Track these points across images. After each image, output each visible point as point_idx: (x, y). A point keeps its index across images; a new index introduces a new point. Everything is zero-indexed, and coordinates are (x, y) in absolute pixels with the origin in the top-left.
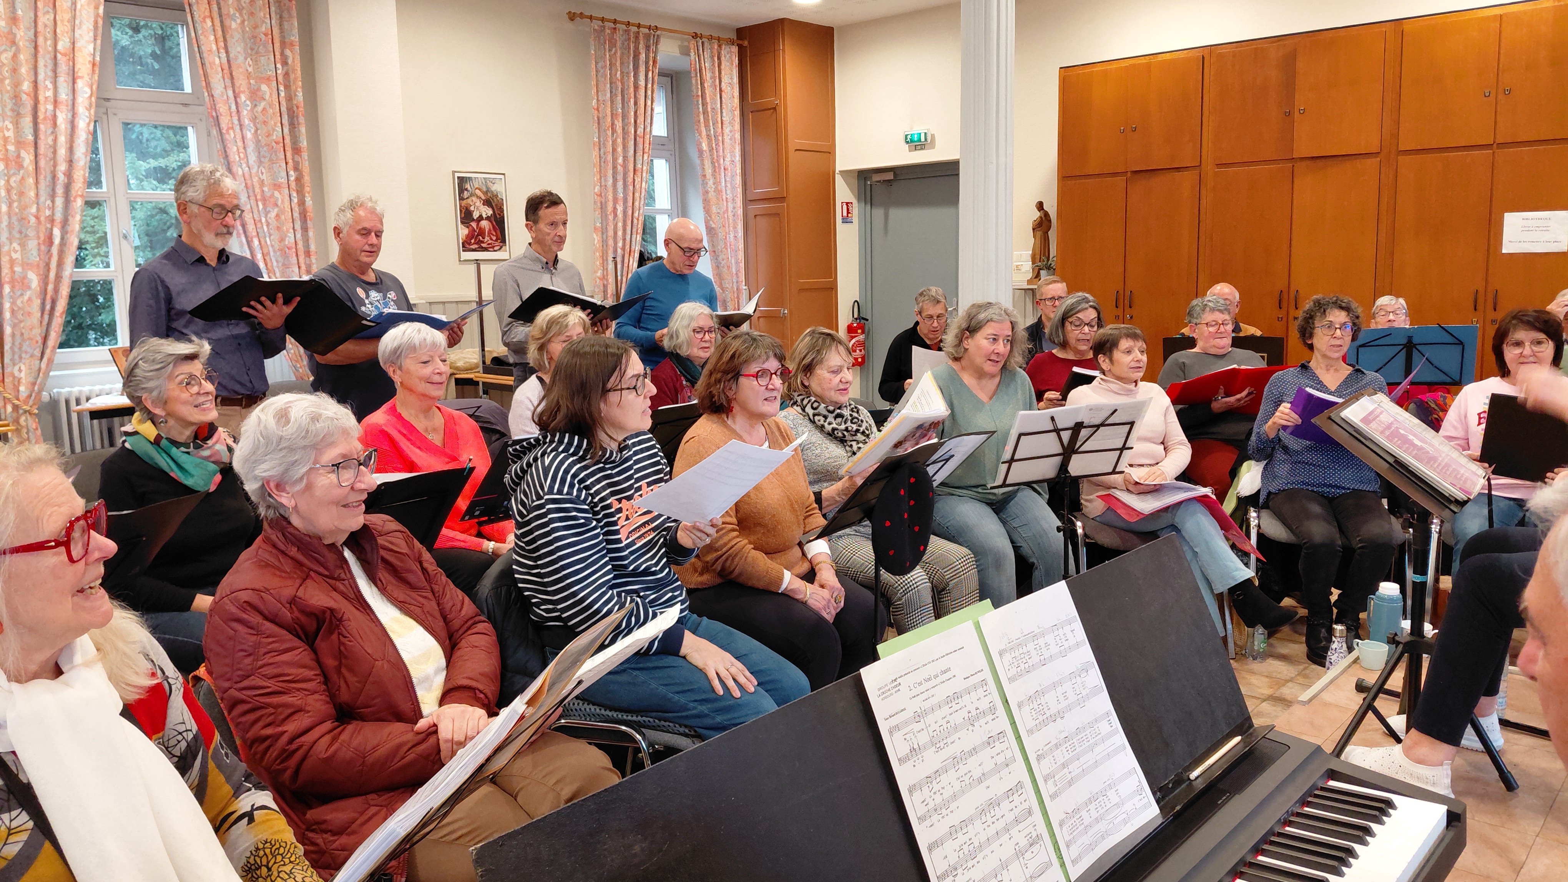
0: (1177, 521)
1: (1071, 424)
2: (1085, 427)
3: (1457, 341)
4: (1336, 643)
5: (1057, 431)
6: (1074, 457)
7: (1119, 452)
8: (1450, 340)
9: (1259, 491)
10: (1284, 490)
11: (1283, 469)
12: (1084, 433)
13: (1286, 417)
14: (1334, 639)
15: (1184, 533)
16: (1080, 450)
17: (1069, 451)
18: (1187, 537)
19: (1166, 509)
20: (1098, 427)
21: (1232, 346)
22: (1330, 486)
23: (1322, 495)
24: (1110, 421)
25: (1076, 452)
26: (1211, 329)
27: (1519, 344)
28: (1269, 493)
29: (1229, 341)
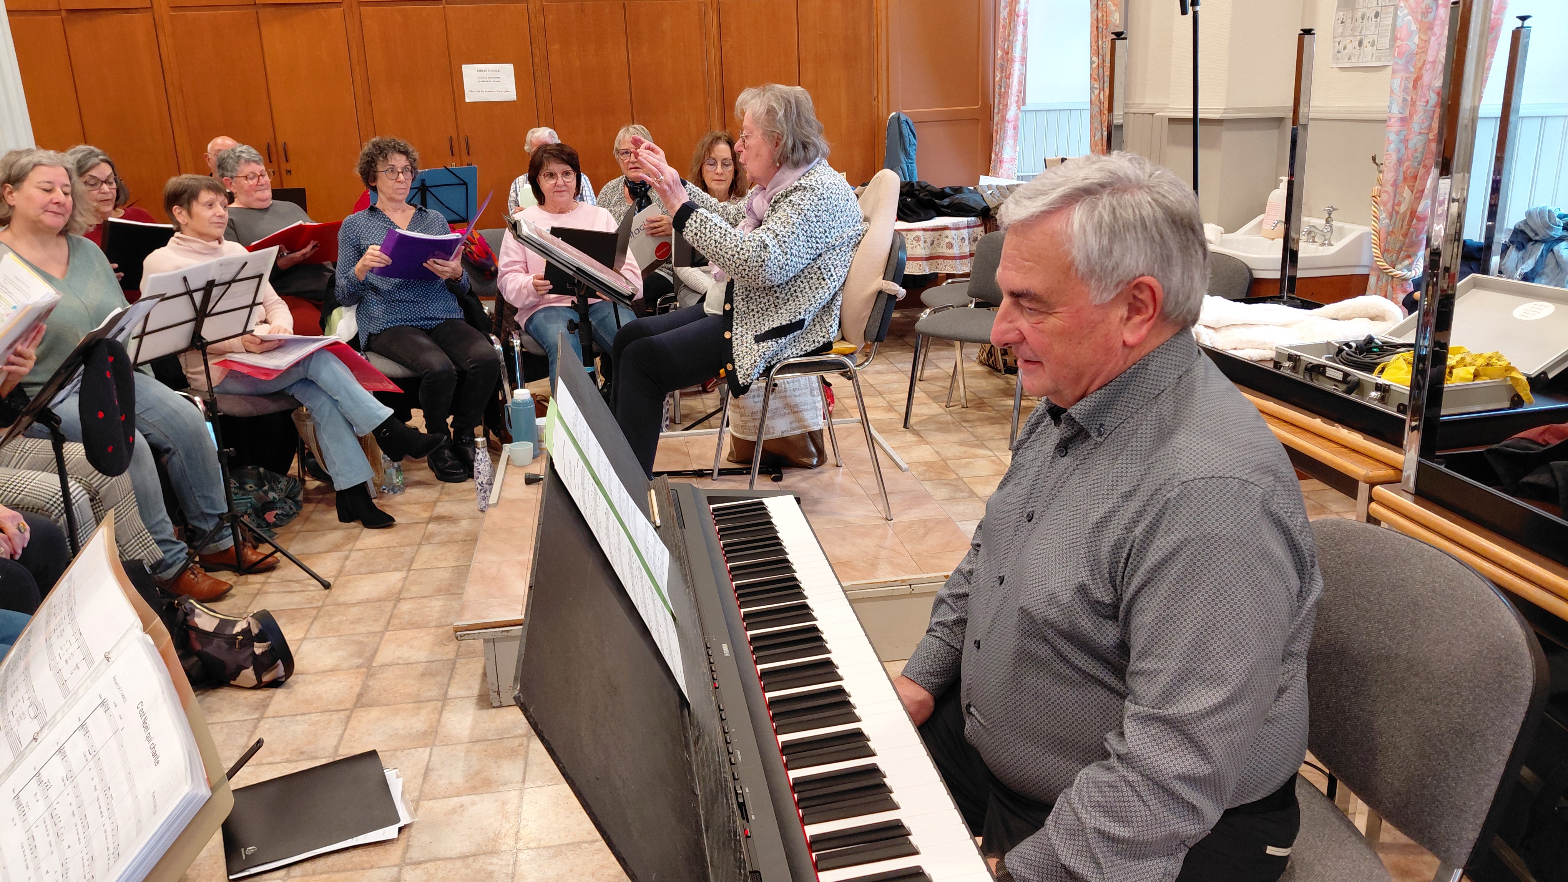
0: (311, 374)
1: (202, 283)
2: (217, 285)
3: (461, 182)
4: (481, 454)
5: (189, 293)
6: (207, 322)
7: (248, 309)
8: (457, 181)
9: (357, 335)
10: (386, 329)
11: (377, 309)
12: (216, 292)
13: (378, 259)
14: (477, 450)
15: (320, 384)
16: (214, 311)
17: (201, 314)
18: (324, 388)
19: (297, 364)
20: (229, 283)
21: (273, 198)
22: (427, 319)
23: (422, 329)
24: (238, 278)
25: (210, 315)
26: (251, 182)
27: (552, 175)
28: (370, 335)
29: (268, 193)
